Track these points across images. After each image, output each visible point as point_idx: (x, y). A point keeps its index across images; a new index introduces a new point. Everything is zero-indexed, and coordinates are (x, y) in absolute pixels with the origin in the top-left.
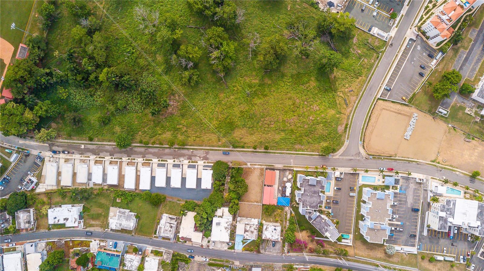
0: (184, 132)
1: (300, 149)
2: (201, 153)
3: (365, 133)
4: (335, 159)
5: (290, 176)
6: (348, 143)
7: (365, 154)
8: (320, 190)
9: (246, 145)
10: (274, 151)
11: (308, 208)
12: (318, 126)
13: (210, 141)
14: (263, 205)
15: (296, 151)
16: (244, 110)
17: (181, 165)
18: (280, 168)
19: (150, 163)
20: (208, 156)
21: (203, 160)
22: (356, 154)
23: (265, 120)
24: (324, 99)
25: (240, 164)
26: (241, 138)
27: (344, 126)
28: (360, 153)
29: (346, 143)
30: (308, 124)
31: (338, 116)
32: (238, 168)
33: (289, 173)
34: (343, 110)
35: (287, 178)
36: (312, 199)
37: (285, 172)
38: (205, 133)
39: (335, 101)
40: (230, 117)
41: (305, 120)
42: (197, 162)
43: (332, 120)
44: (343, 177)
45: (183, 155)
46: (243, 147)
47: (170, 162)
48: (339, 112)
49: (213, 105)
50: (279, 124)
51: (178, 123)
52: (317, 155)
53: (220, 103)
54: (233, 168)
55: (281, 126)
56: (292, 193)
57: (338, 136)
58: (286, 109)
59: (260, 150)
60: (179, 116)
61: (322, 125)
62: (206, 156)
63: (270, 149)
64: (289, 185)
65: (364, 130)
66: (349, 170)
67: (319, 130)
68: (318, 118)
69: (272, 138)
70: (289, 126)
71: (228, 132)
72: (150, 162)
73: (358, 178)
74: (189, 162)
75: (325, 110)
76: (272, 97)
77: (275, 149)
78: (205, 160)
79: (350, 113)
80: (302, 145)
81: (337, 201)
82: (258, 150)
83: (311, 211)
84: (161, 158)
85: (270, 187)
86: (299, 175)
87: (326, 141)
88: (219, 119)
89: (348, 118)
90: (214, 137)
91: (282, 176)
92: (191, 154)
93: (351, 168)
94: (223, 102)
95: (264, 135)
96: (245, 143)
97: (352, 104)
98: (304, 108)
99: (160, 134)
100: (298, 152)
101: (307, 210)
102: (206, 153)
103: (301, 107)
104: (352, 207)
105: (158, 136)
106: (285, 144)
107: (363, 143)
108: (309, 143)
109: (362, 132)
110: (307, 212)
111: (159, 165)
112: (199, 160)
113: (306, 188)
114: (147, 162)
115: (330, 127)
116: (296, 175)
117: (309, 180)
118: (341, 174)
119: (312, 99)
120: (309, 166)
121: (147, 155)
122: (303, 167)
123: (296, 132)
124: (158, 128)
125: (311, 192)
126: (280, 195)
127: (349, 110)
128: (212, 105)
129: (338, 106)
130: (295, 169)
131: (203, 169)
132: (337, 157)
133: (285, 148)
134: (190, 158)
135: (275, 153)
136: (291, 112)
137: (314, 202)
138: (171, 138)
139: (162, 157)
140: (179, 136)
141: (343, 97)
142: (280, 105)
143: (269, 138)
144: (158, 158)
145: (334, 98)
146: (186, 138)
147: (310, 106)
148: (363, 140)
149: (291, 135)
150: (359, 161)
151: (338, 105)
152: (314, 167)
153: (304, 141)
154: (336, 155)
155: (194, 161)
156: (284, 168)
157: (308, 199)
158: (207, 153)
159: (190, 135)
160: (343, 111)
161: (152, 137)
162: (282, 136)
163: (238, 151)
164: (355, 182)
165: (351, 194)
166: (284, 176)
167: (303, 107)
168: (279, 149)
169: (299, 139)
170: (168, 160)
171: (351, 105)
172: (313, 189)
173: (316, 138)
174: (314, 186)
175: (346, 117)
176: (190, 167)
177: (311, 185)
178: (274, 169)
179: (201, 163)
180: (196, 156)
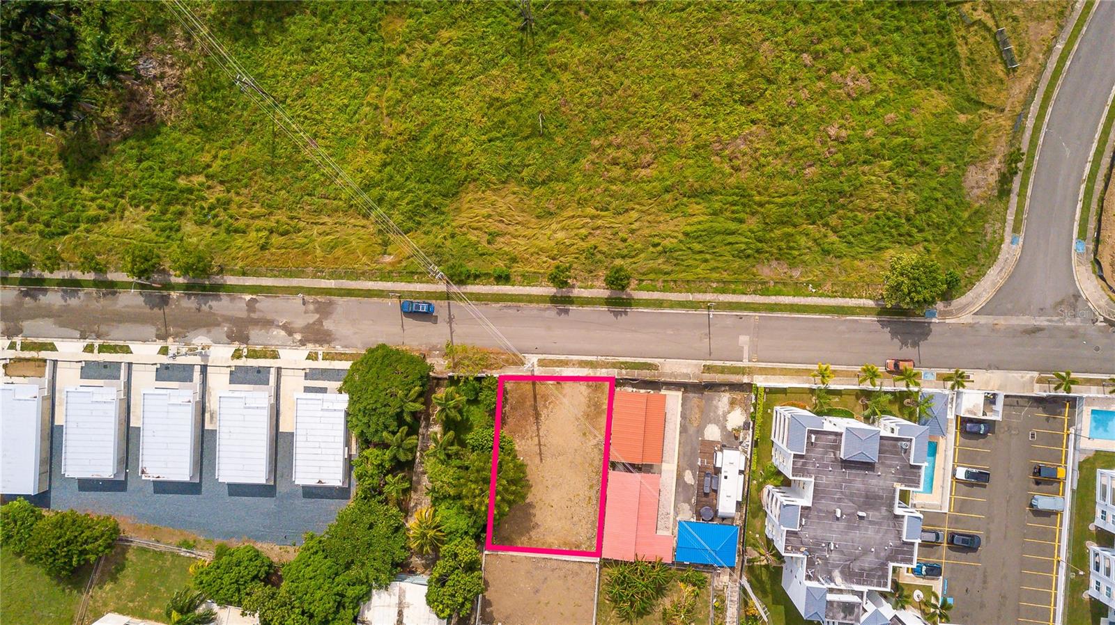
0: (211, 209)
1: (785, 284)
2: (294, 310)
3: (1102, 200)
4: (959, 330)
5: (736, 418)
6: (1017, 249)
7: (1102, 303)
8: (899, 487)
9: (518, 268)
10: (657, 295)
11: (839, 583)
12: (866, 168)
13: (339, 252)
14: (606, 563)
15: (765, 292)
16: (509, 96)
17: (197, 369)
18: (687, 375)
19: (45, 361)
20: (328, 325)
21: (303, 343)
22: (1061, 303)
23: (610, 145)
24: (896, 36)
25: (485, 360)
26: (493, 237)
27: (995, 165)
28: (1077, 296)
29: (1010, 251)
30: (820, 161)
31: (962, 119)
32: (479, 379)
33: (732, 403)
34: (991, 90)
35: (724, 428)
36: (856, 535)
37: (712, 399)
38: (318, 212)
39: (951, 45)
40: (436, 130)
41: (802, 141)
42: (275, 356)
43: (934, 140)
44: (998, 418)
45: (207, 323)
46: (503, 278)
47: (145, 352)
48: (969, 100)
49: (357, 74)
50: (677, 162)
51: (180, 162)
52: (865, 311)
53: (390, 63)
54: (453, 381)
55: (688, 172)
56: (751, 504)
57: (966, 215)
58: (714, 91)
59: (586, 293)
60: (187, 131)
61: (888, 163)
62: (320, 322)
63: (633, 283)
64: (732, 462)
65: (1099, 186)
66: (1025, 383)
67: (874, 192)
68: (869, 133)
69: (647, 232)
70: (728, 170)
71: (426, 205)
72: (43, 354)
73: (1071, 424)
74: (237, 355)
75: (901, 90)
76: (644, 31)
77: (660, 284)
78: (316, 341)
79: (1027, 103)
80: (792, 266)
81: (972, 536)
82: (576, 292)
83: (855, 599)
84: (98, 337)
85: (637, 476)
86: (783, 412)
87: (910, 244)
88: (384, 144)
89: (1018, 128)
90: (358, 233)
91: (695, 415)
92: (243, 314)
93: (1036, 374)
94: (403, 56)
95: (607, 219)
96: (514, 260)
97: (1037, 60)
98: (801, 84)
99: (94, 220)
100: (772, 299)
101: (831, 591)
102: (317, 311)
103: (784, 78)
104: (1049, 567)
105: (83, 226)
106: (708, 256)
107: (1091, 247)
108: (826, 252)
109: (1089, 193)
110: (831, 603)
111: (90, 371)
112: (284, 346)
113: (824, 480)
114: (27, 354)
115: (924, 175)
116: (765, 412)
117: (839, 435)
118: (990, 400)
119: (837, 41)
120: (832, 367)
121: (27, 325)
122: (798, 372)
123: (764, 199)
124: (85, 191)
125: (851, 497)
126: (687, 514)
127: (1018, 90)
128: (349, 76)
129: (967, 71)
130: (761, 382)
131: (307, 389)
132: (966, 318)
133: (708, 280)
134: (238, 334)
135: (659, 304)
136: (737, 106)
137: (866, 551)
138: (152, 235)
139: (104, 328)
140: (188, 227)
141: (991, 23)
142: (679, 71)
143: (632, 232)
144: (83, 337)
145: (943, 31)
146: (223, 236)
147: (829, 72)
148: (1091, 233)
149: (742, 215)
150: (1073, 337)
151: (963, 63)
152: (859, 369)
153: (803, 240)
154: (962, 309)
155: (258, 348)
156: (708, 377)
157: (834, 535)
158: (324, 310)
159: (241, 223)
160: (990, 93)
161: (52, 235)
162: (695, 219)
163: (477, 298)
164: (1057, 440)
165: (1043, 502)
166: (706, 419)
167: (794, 80)
168: (676, 285)
169: (777, 233)
170: (133, 346)
171: (1030, 62)
172: (859, 482)
173: (859, 228)
174: (868, 466)
175: (1007, 124)
176: (238, 376)
177: (847, 464)
178: (654, 385)
179: (294, 357)
180: (268, 323)
